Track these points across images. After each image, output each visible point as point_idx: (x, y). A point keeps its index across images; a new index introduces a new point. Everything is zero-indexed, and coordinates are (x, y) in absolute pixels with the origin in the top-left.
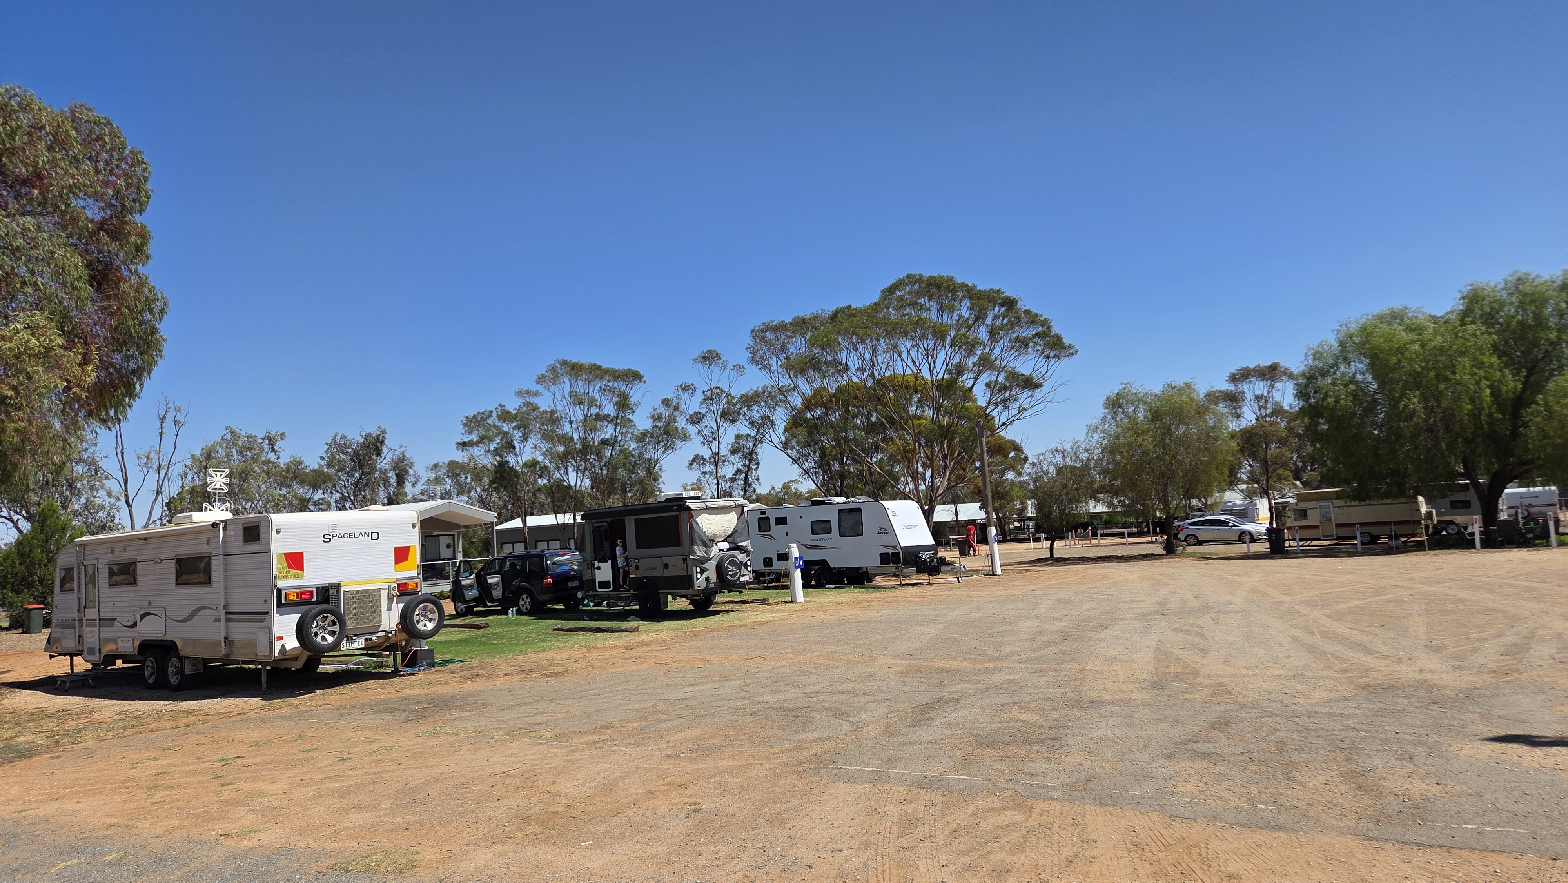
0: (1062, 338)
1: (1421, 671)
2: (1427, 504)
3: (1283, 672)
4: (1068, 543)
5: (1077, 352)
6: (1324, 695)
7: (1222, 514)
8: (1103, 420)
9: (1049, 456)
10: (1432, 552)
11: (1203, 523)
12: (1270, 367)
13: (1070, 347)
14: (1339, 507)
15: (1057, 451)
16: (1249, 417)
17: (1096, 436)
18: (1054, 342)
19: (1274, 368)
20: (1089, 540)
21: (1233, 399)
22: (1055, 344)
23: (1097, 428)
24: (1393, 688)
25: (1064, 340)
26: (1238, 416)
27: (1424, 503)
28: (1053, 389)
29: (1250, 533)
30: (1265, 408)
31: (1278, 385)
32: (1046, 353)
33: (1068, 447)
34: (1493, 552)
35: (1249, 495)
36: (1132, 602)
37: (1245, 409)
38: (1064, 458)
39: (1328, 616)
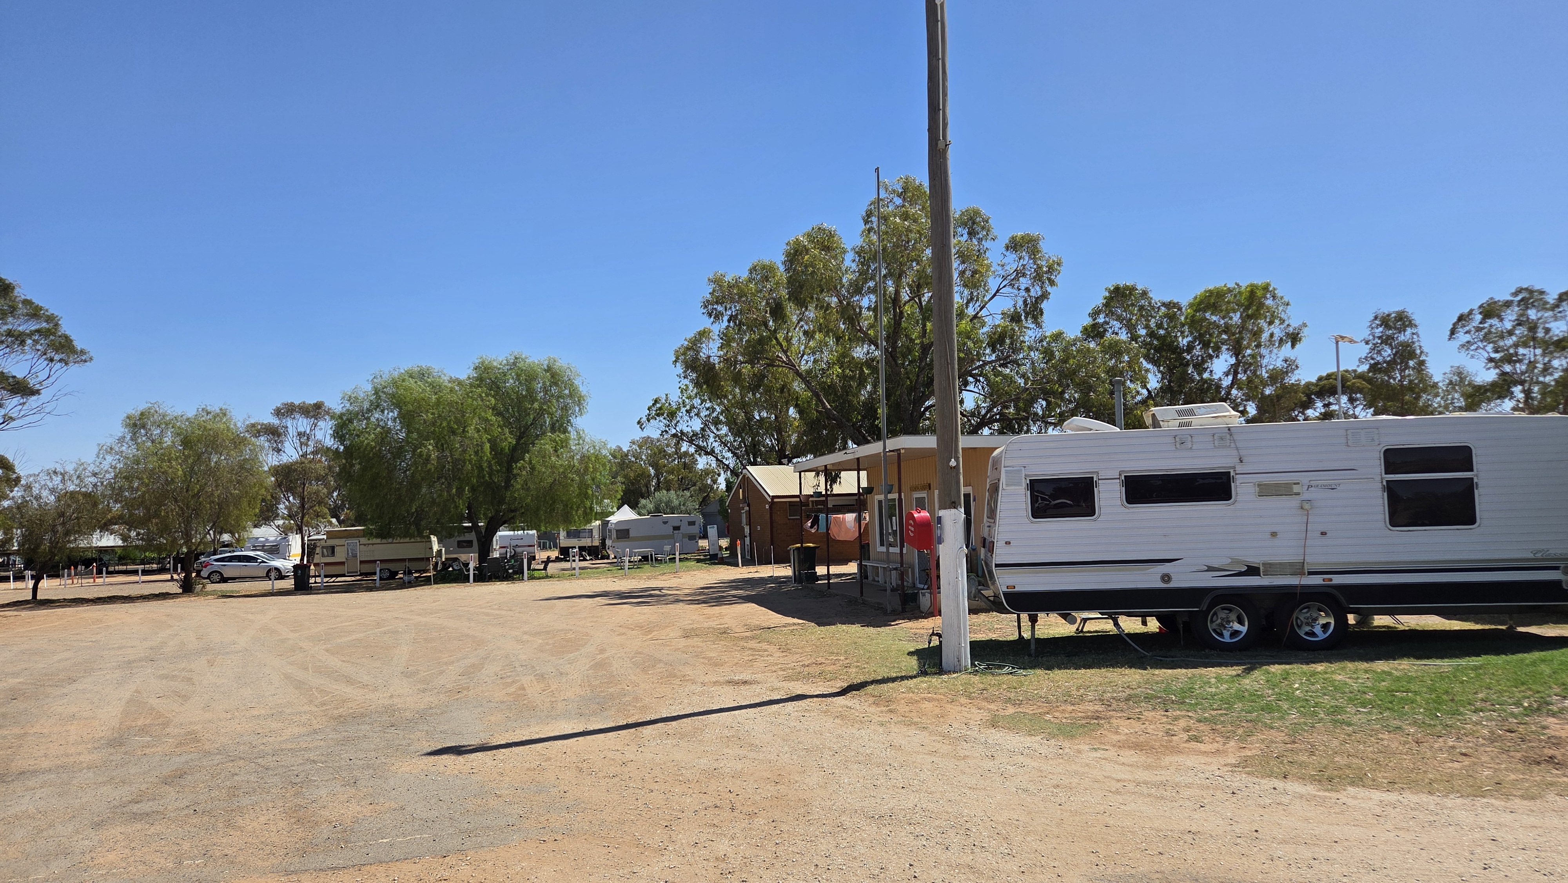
0: (71, 341)
1: (391, 696)
2: (438, 543)
3: (263, 712)
4: (63, 582)
5: (91, 359)
6: (296, 730)
7: (253, 550)
8: (121, 440)
9: (43, 478)
10: (436, 586)
11: (231, 559)
12: (315, 405)
13: (83, 352)
14: (365, 545)
15: (55, 472)
16: (290, 453)
17: (109, 458)
18: (60, 343)
19: (318, 406)
20: (93, 578)
21: (274, 433)
22: (62, 346)
23: (111, 449)
24: (363, 715)
25: (75, 343)
26: (279, 451)
27: (436, 542)
28: (55, 398)
29: (277, 569)
30: (307, 445)
31: (321, 424)
32: (48, 355)
33: (70, 468)
34: (481, 586)
35: (285, 531)
36: (120, 648)
37: (287, 444)
38: (63, 481)
39: (327, 651)
